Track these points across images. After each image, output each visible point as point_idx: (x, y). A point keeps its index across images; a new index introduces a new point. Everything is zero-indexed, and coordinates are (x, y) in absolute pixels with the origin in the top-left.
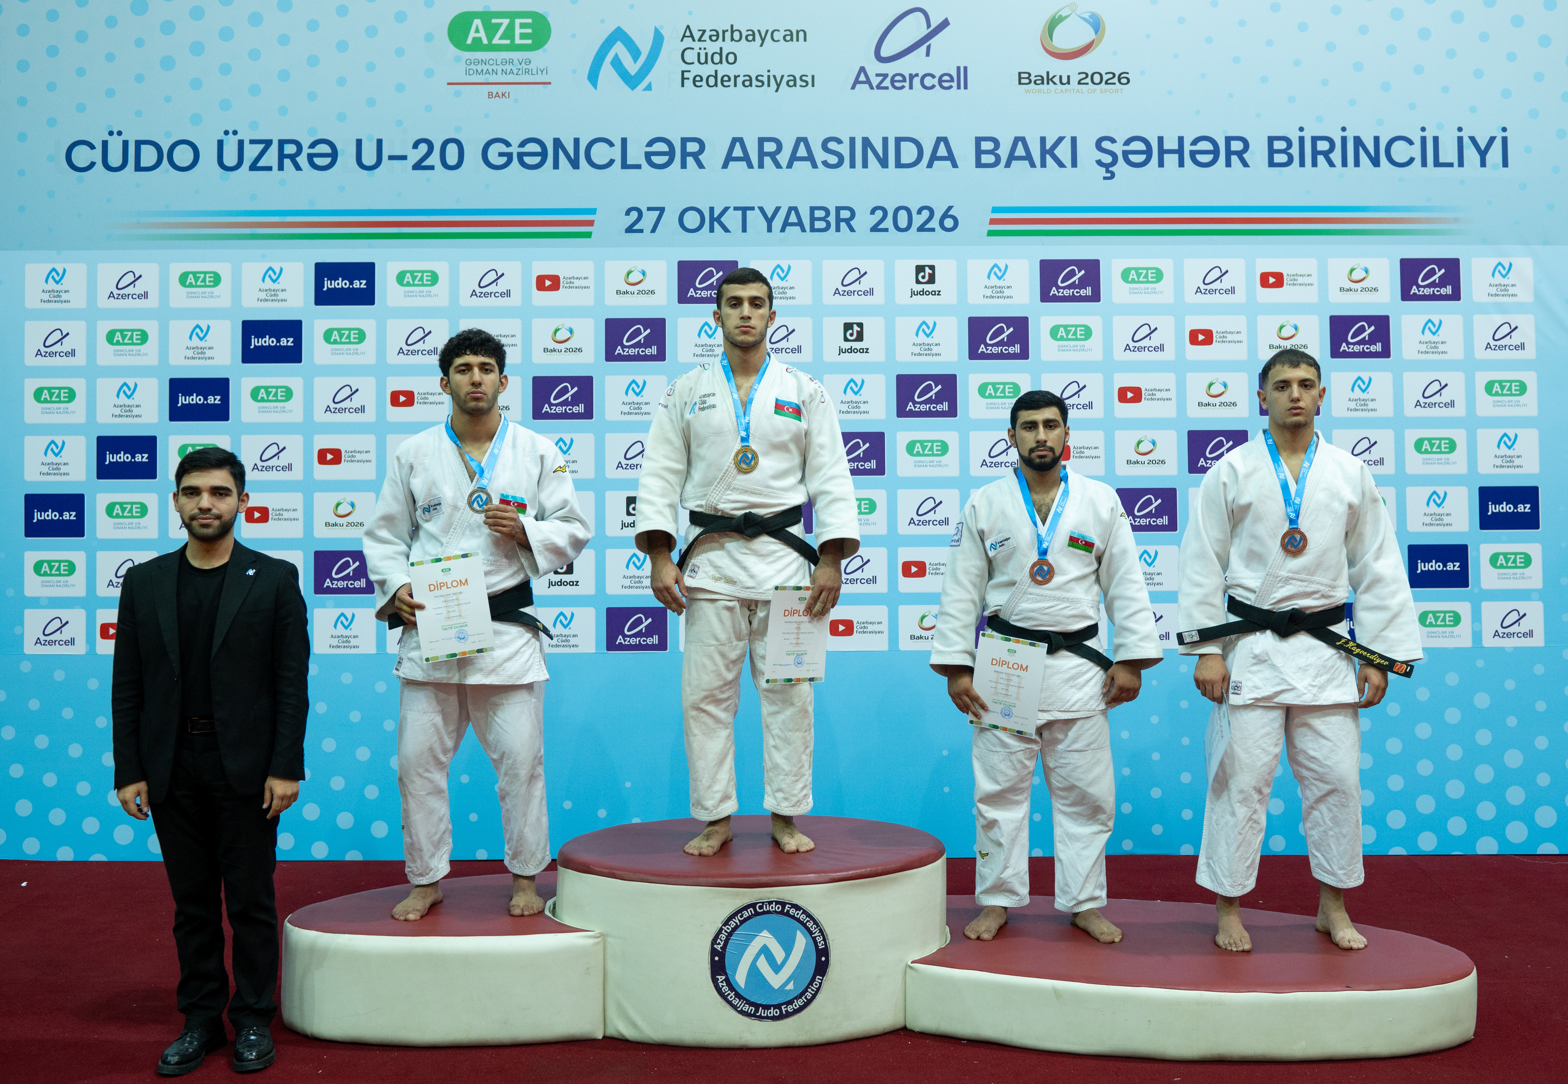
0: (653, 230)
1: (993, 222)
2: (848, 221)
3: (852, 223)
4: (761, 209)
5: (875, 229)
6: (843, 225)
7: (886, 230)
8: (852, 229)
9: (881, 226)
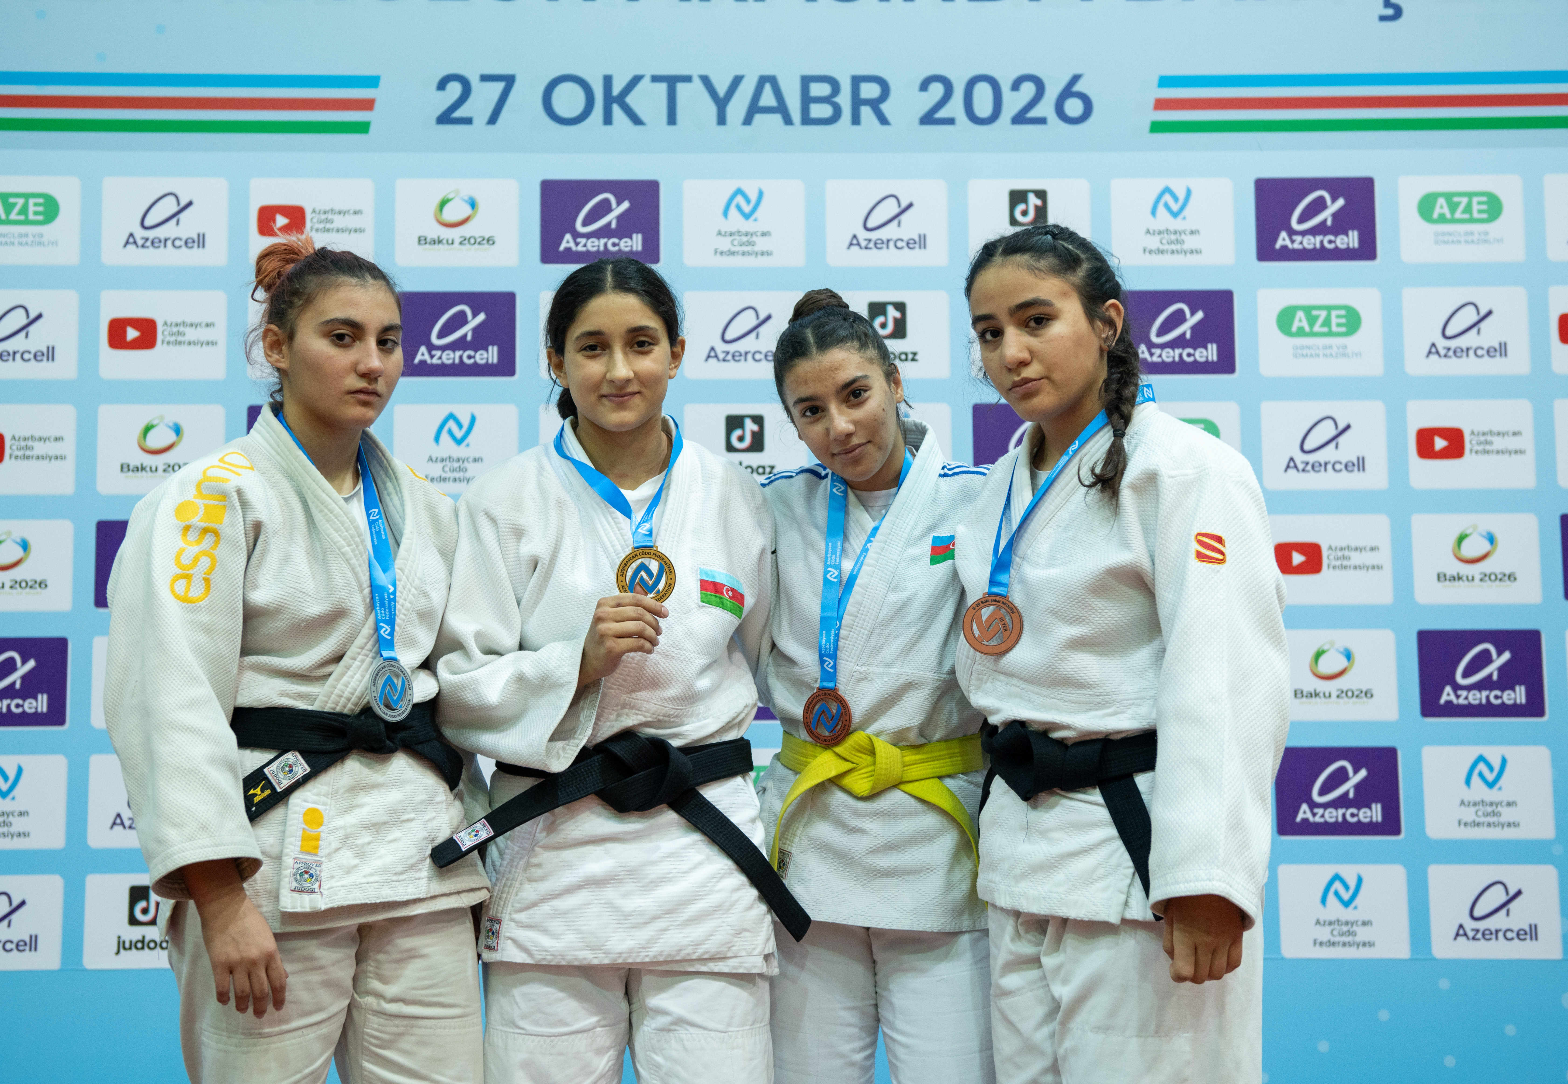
0: (493, 119)
1: (1161, 104)
2: (875, 104)
3: (884, 107)
4: (706, 81)
5: (928, 119)
6: (866, 112)
7: (950, 121)
8: (883, 120)
9: (941, 114)
